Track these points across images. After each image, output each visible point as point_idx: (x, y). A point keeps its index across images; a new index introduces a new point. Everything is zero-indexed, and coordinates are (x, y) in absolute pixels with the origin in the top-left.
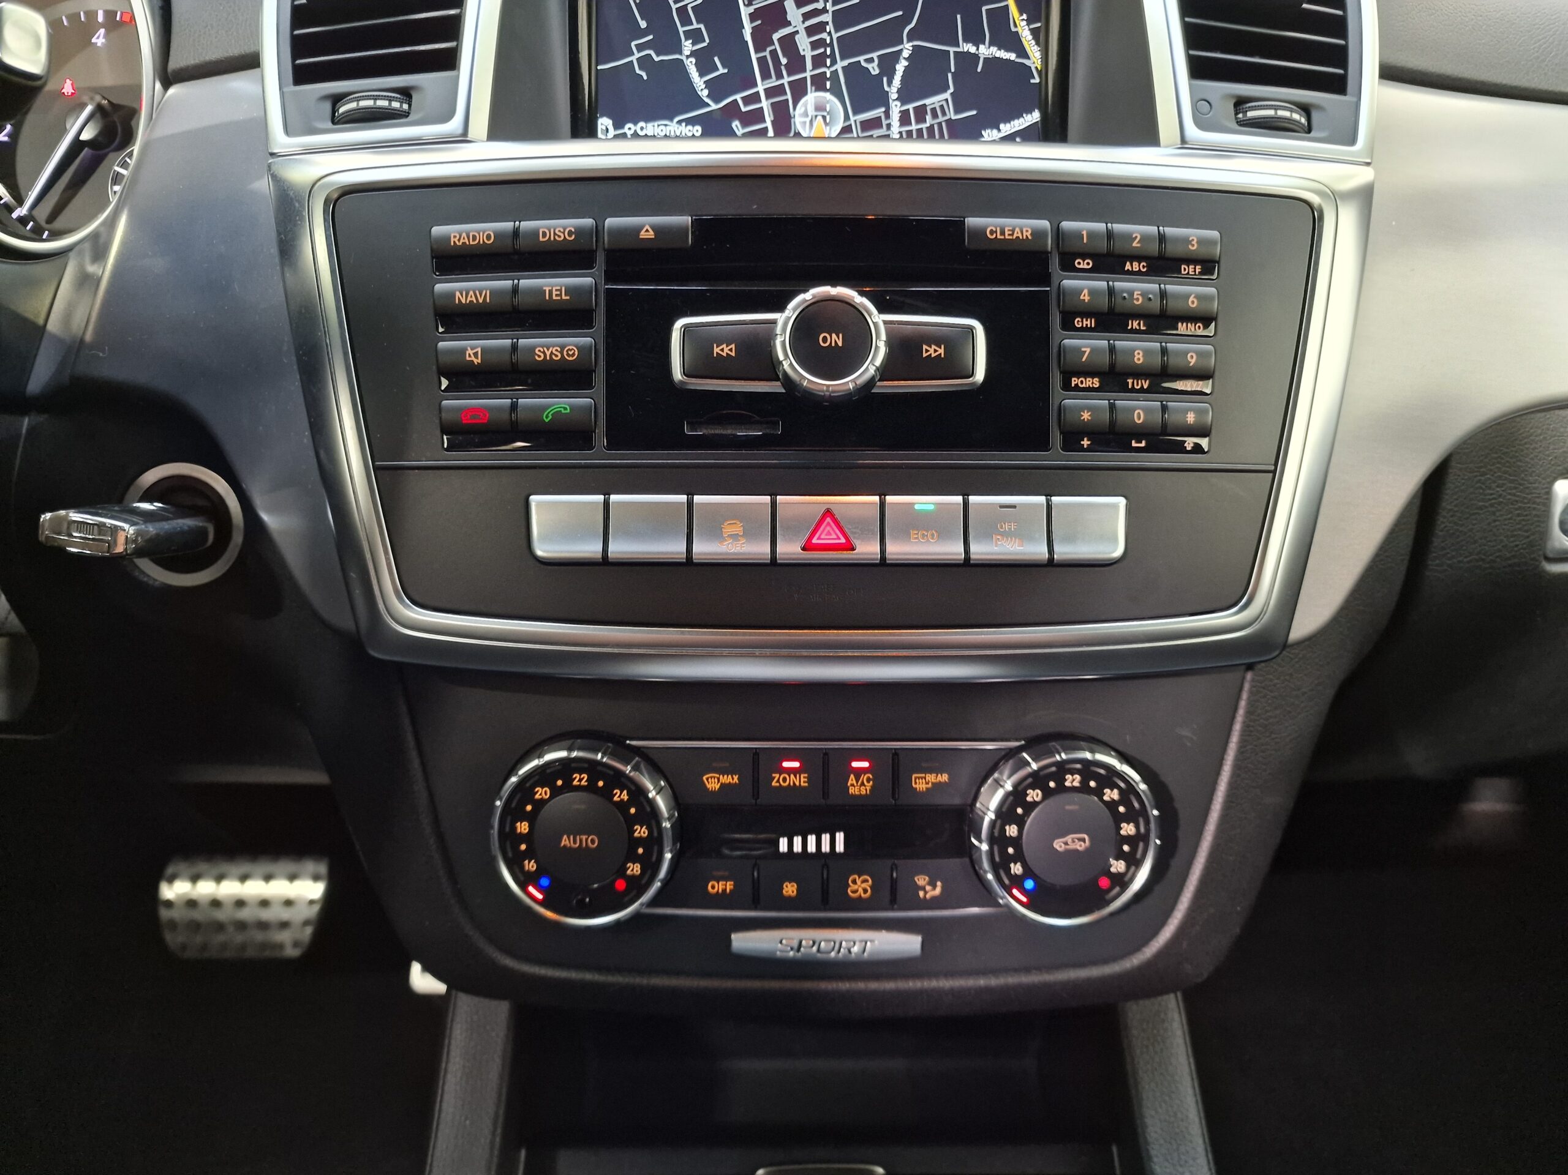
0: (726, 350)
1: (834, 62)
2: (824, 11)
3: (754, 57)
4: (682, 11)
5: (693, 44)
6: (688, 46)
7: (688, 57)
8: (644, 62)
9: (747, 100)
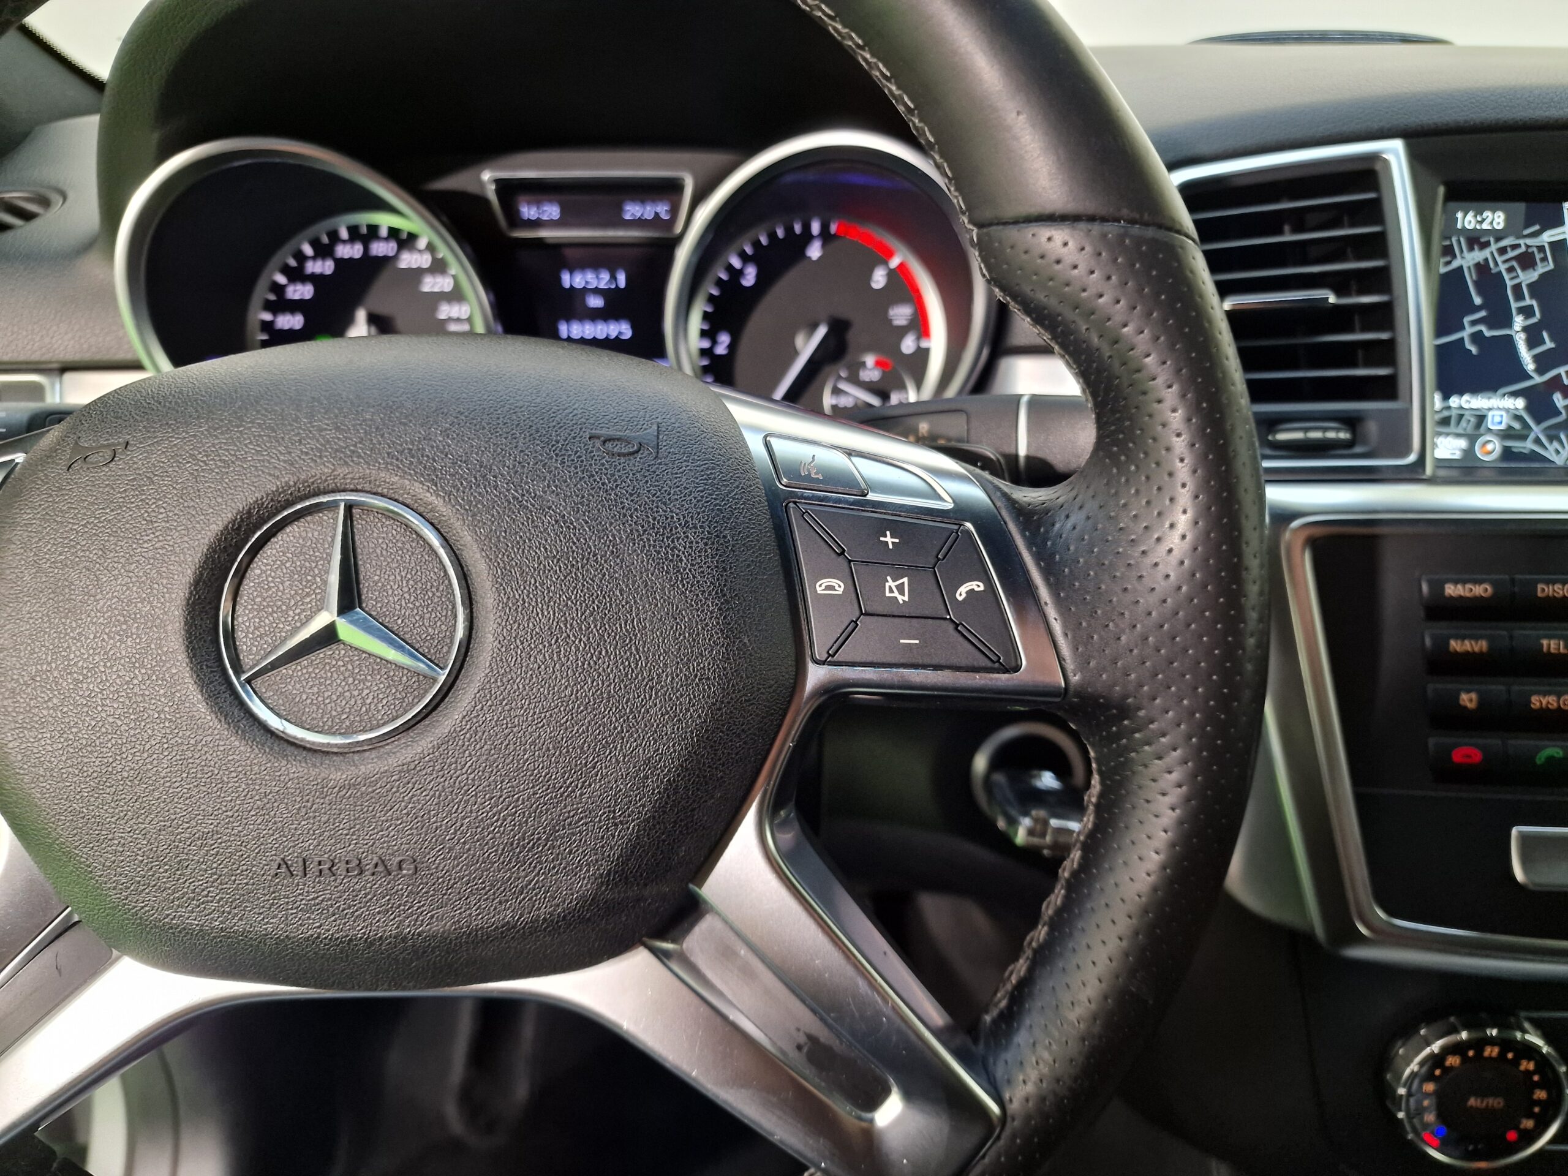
4: (1517, 288)
5: (1525, 320)
6: (1519, 321)
7: (1518, 332)
8: (1477, 337)
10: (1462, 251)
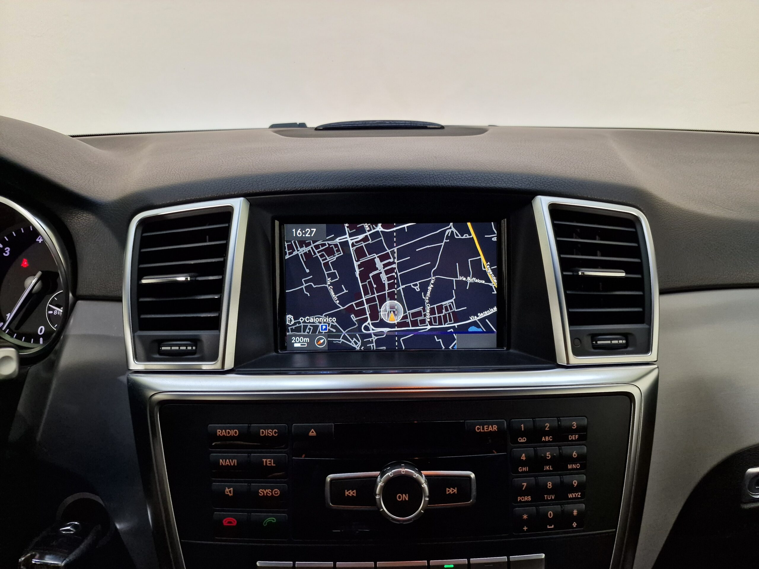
0: (351, 493)
1: (398, 286)
2: (394, 263)
3: (360, 284)
4: (326, 264)
5: (332, 280)
6: (329, 281)
7: (329, 285)
8: (308, 288)
9: (358, 305)
10: (297, 248)
